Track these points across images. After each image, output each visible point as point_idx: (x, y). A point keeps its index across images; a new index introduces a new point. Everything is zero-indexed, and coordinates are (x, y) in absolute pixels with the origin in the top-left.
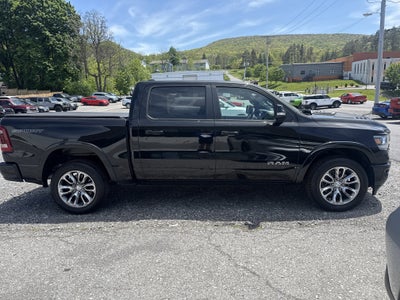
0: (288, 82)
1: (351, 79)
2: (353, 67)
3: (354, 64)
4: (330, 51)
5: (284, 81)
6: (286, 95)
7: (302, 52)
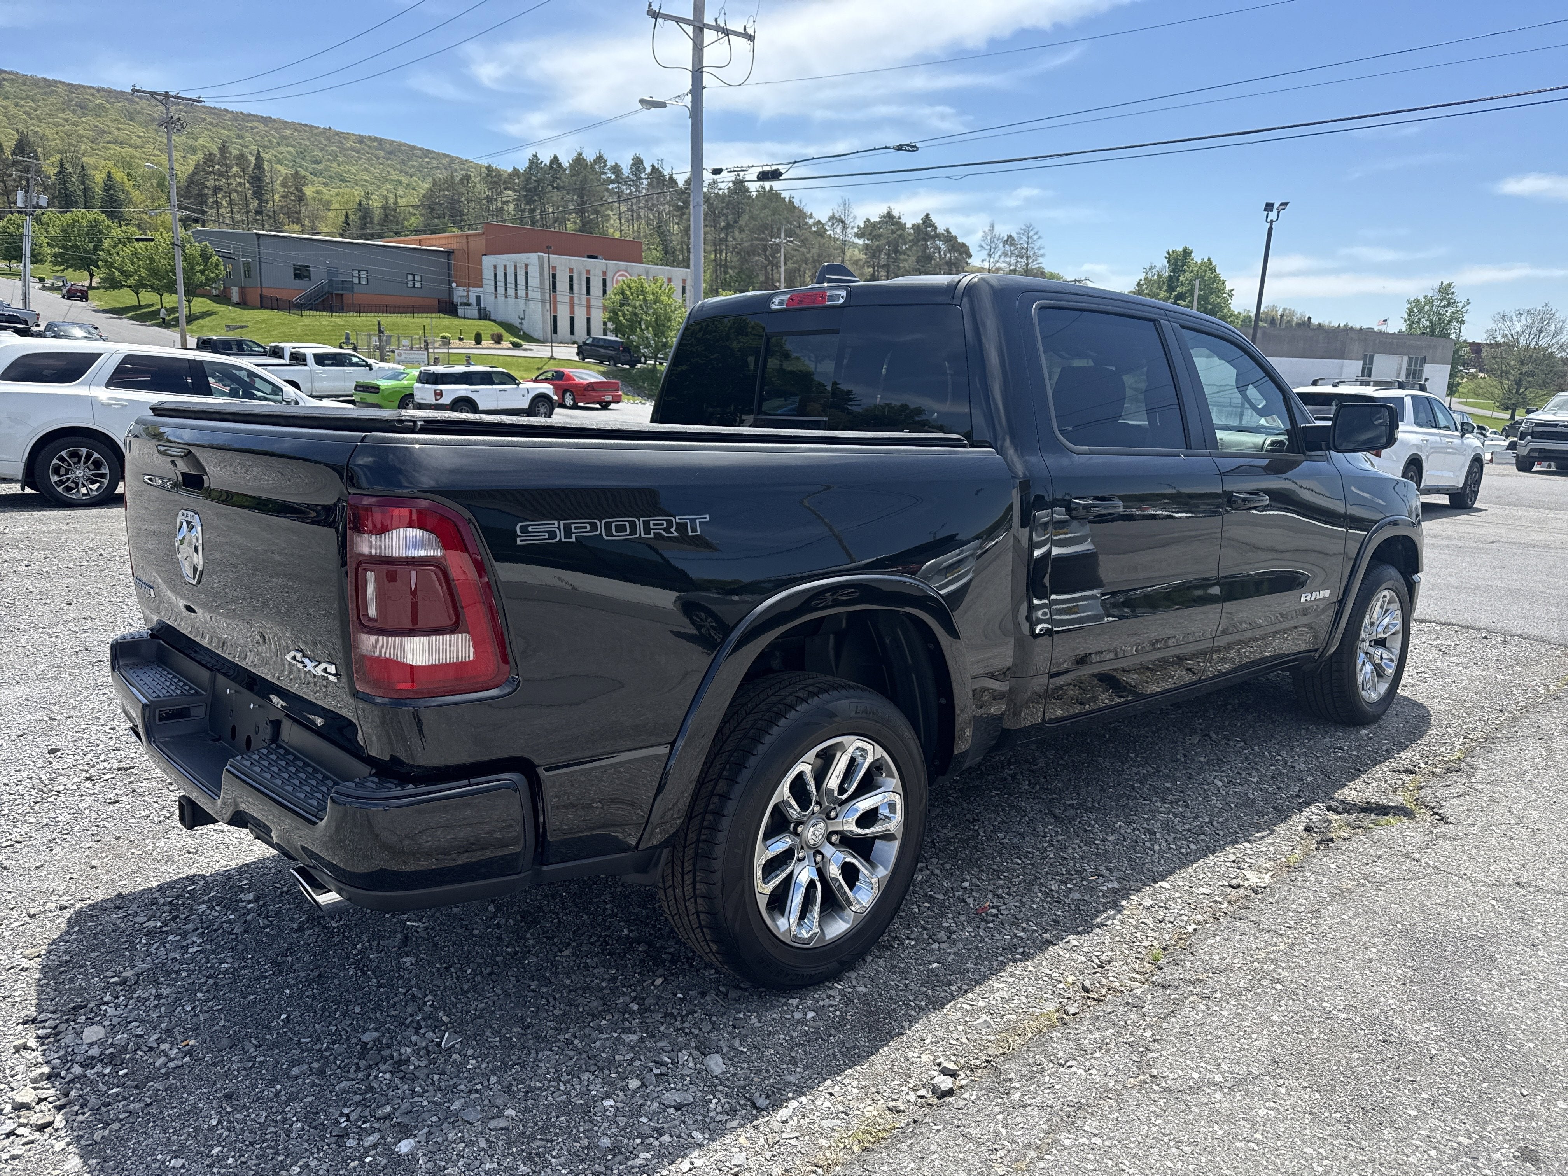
0: (243, 304)
1: (484, 315)
2: (488, 274)
3: (488, 261)
4: (376, 203)
5: (223, 298)
6: (320, 359)
7: (258, 182)
